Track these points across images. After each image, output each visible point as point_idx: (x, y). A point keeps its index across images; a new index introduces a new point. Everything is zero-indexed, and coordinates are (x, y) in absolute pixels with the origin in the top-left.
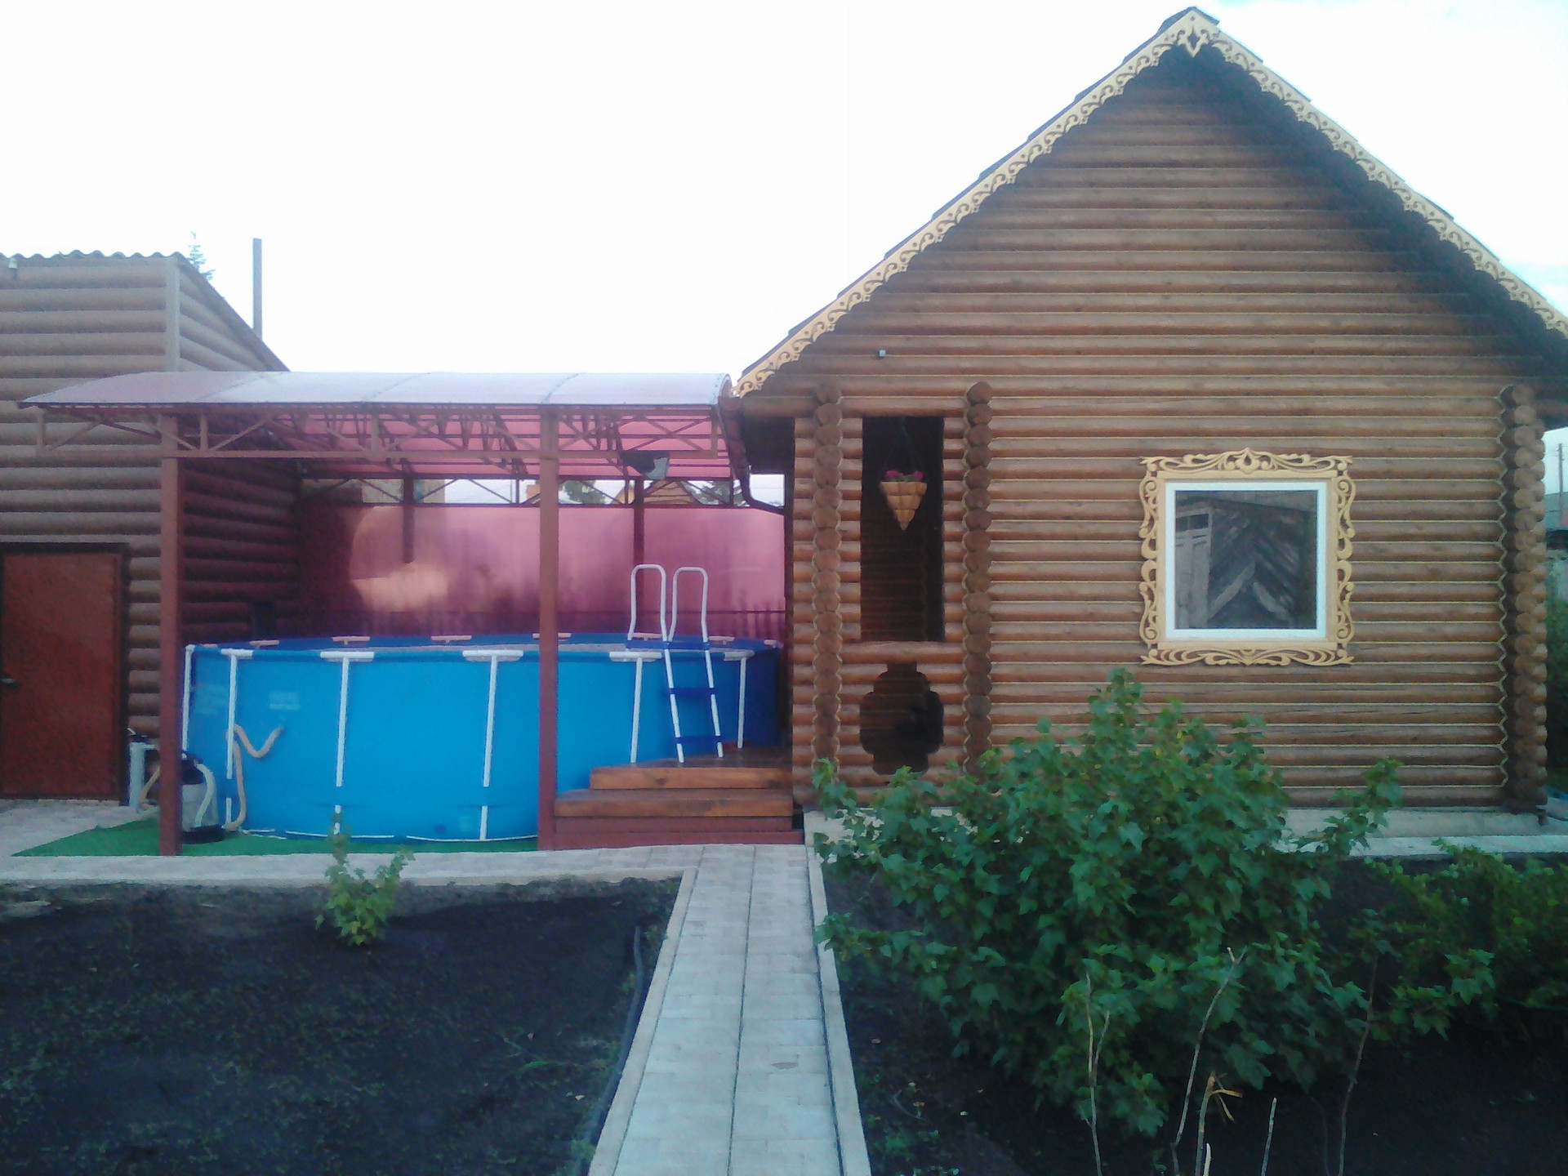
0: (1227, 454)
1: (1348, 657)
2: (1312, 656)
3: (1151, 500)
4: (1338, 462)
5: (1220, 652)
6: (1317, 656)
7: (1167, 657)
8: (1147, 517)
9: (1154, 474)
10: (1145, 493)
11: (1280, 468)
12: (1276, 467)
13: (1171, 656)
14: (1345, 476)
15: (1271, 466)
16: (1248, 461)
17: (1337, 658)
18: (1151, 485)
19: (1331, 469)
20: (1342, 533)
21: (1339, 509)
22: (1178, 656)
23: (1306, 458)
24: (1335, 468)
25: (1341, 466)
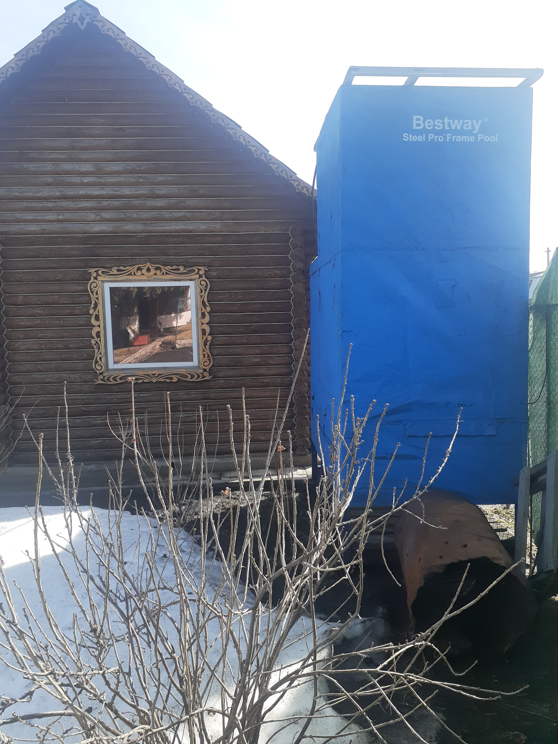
0: (136, 267)
1: (209, 376)
2: (189, 376)
3: (94, 293)
4: (199, 270)
5: (138, 376)
6: (192, 377)
7: (108, 379)
8: (93, 302)
9: (96, 278)
10: (91, 289)
11: (167, 274)
12: (165, 273)
13: (111, 379)
14: (204, 278)
15: (162, 273)
16: (148, 270)
17: (203, 377)
18: (94, 285)
19: (196, 274)
20: (203, 309)
21: (201, 296)
22: (115, 379)
23: (181, 268)
24: (198, 273)
25: (201, 272)
